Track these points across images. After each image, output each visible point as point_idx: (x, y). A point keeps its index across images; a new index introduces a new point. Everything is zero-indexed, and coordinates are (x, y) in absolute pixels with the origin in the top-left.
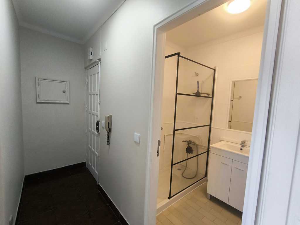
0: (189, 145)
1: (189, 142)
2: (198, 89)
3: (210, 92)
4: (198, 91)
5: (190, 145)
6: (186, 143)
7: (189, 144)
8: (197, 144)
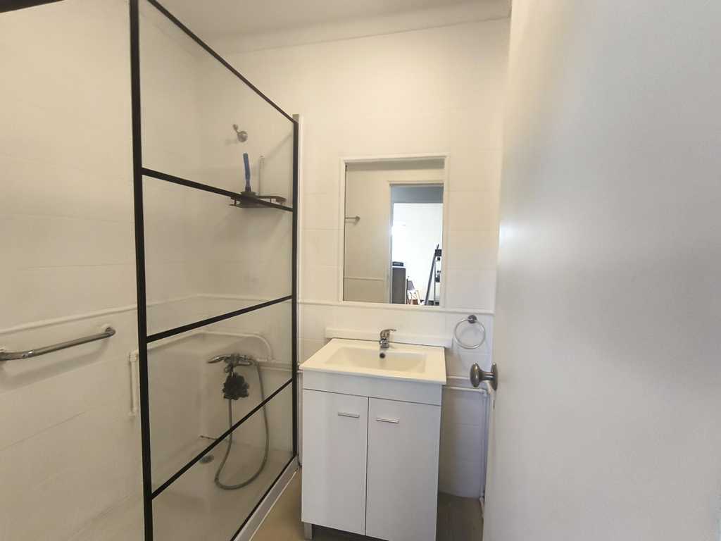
0: (232, 370)
1: (232, 361)
2: (248, 183)
3: (286, 193)
4: (248, 188)
5: (235, 370)
6: (223, 365)
7: (231, 367)
8: (258, 360)
